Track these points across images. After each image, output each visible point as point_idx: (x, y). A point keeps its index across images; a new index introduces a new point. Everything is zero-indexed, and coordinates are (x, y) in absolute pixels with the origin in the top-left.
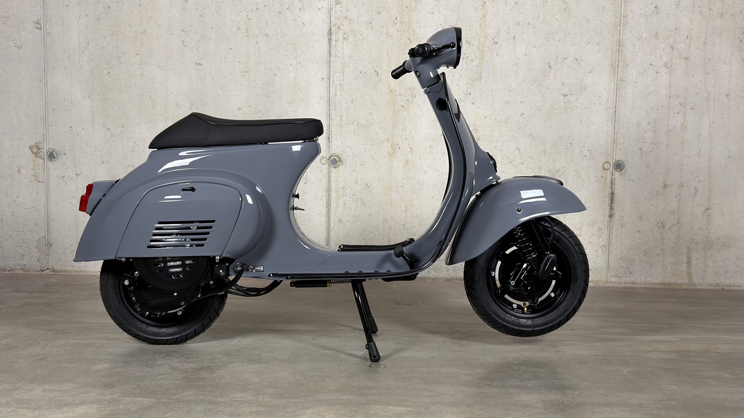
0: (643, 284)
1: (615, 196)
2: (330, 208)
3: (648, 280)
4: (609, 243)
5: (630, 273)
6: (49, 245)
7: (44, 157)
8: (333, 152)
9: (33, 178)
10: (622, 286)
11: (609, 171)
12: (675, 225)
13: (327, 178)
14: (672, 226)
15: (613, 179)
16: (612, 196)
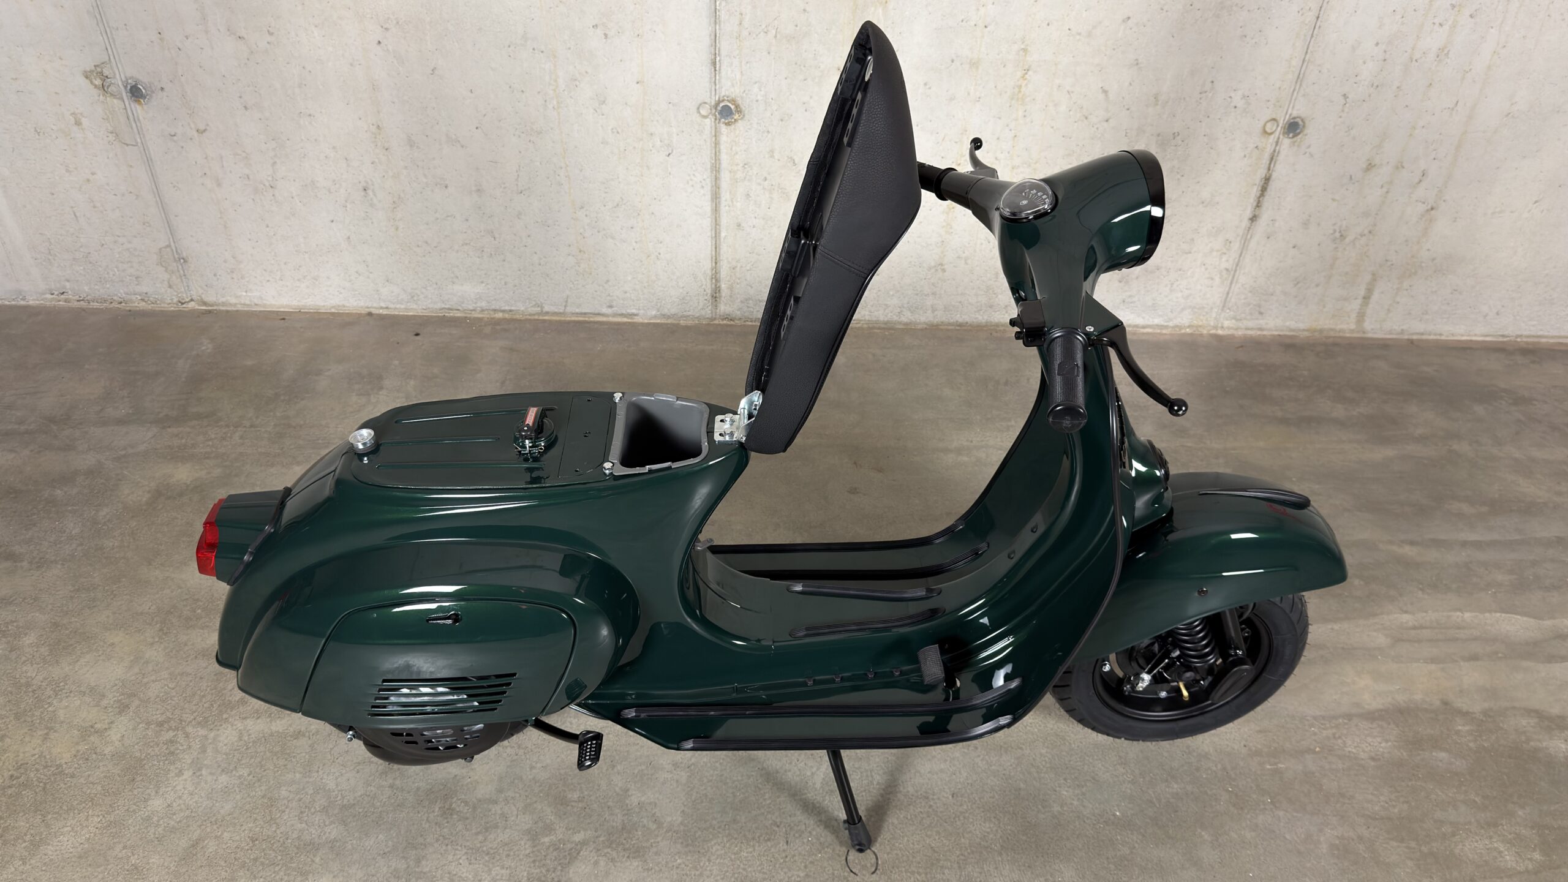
0: (1276, 330)
1: (1271, 182)
2: (719, 202)
3: (1288, 324)
4: (1237, 265)
5: (1261, 313)
6: (182, 261)
7: (122, 95)
8: (723, 94)
9: (112, 137)
10: (1240, 333)
11: (1272, 136)
12: (1365, 235)
13: (713, 145)
14: (1359, 237)
15: (1277, 151)
16: (1265, 183)
